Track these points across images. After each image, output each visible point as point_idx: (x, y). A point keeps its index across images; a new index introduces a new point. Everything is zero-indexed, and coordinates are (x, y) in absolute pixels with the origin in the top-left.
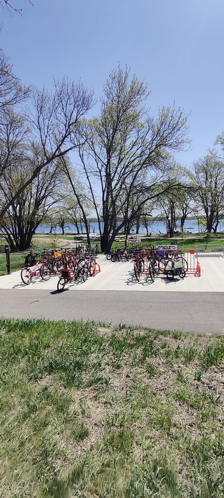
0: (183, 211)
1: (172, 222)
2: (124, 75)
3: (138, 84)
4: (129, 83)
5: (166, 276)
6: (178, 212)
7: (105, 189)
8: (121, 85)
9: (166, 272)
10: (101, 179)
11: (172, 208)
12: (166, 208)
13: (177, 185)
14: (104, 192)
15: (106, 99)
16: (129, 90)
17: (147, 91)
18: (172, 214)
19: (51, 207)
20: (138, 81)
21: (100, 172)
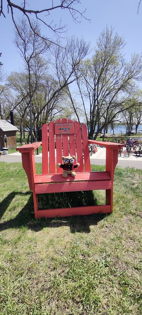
0: (138, 119)
1: (130, 126)
2: (110, 33)
3: (118, 38)
4: (113, 37)
5: (136, 154)
6: (135, 120)
7: (92, 104)
8: (108, 39)
9: (136, 153)
10: (90, 98)
11: (131, 117)
12: (127, 117)
13: (139, 103)
14: (91, 106)
15: (98, 48)
16: (112, 41)
17: (124, 42)
18: (130, 121)
19: (56, 115)
20: (119, 36)
21: (89, 94)
